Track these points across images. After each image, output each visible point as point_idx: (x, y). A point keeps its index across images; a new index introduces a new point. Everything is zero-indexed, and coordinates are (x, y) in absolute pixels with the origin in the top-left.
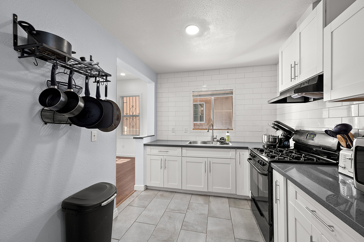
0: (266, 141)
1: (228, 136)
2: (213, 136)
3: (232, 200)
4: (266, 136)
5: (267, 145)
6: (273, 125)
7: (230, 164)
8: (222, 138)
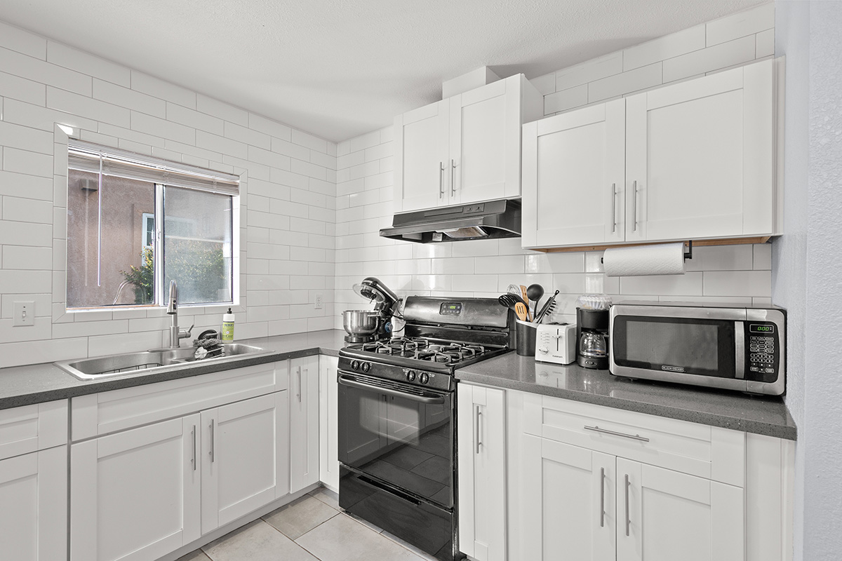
0: (355, 325)
1: (231, 324)
2: (177, 329)
3: (278, 517)
4: (355, 314)
5: (356, 335)
6: (365, 287)
7: (272, 409)
8: (208, 334)
